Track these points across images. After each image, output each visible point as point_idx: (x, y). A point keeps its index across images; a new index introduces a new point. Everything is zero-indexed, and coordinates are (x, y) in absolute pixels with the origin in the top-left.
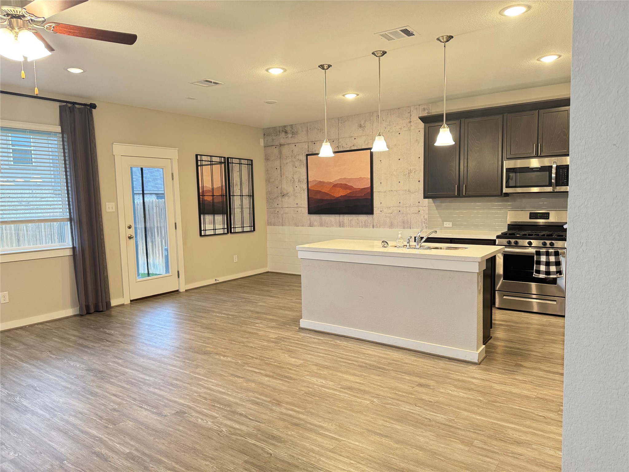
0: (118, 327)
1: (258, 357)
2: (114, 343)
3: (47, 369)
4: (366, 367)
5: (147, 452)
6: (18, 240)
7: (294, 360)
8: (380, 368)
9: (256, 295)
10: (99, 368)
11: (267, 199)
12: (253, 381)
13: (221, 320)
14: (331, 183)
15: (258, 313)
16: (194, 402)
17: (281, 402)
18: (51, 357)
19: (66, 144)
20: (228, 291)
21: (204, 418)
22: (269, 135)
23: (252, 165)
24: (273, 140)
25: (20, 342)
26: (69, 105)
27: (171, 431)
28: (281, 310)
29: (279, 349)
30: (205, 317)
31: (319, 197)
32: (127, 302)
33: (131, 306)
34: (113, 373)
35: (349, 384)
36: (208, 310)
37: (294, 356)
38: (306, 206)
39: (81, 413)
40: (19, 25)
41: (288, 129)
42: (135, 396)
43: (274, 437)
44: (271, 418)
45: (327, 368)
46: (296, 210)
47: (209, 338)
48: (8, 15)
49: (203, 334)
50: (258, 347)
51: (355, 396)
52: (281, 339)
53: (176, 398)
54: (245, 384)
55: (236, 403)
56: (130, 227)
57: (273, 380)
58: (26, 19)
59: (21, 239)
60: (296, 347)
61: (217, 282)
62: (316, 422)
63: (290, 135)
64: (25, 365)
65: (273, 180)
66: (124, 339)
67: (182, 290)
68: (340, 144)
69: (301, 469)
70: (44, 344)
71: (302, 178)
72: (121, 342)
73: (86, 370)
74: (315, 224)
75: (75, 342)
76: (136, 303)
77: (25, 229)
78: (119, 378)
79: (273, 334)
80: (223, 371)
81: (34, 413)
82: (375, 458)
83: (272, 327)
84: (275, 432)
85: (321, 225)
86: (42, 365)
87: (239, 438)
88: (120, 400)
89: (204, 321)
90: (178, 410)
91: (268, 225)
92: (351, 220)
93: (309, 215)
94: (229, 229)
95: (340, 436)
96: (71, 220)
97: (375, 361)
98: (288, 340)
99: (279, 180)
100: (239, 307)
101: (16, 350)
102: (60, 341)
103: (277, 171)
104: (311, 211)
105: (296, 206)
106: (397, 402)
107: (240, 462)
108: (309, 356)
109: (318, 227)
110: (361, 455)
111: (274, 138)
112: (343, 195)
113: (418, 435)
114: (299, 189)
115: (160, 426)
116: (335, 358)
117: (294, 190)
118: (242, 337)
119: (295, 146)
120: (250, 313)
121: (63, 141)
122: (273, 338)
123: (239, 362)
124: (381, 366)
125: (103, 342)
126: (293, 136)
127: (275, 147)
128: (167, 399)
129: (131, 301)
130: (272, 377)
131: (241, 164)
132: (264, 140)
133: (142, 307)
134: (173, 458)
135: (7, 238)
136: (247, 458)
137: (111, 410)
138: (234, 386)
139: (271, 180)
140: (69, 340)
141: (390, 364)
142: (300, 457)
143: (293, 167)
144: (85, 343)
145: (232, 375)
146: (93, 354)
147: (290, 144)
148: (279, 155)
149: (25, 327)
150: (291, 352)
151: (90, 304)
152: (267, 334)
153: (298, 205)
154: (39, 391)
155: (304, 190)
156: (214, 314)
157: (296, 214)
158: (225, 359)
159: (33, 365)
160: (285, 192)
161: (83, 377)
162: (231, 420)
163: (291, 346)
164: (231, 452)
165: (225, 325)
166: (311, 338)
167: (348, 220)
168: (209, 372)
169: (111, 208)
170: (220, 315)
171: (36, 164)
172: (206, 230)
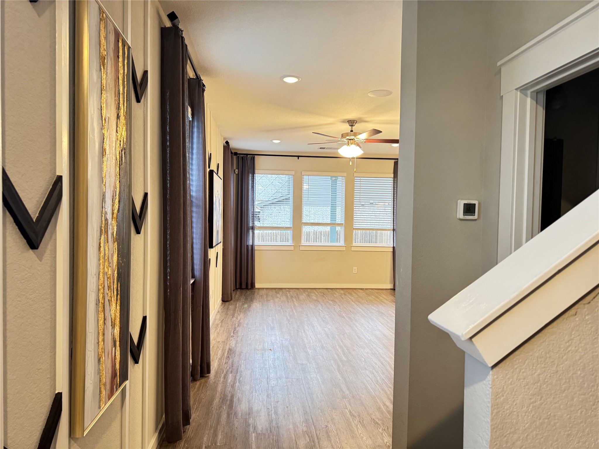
18: (365, 303)
25: (357, 294)
40: (351, 143)
48: (348, 139)
58: (355, 140)
64: (353, 303)
70: (366, 298)
73: (377, 311)
86: (359, 305)
96: (394, 230)
101: (353, 297)
102: (374, 298)
121: (394, 183)
140: (378, 298)
154: (352, 313)
159: (356, 304)
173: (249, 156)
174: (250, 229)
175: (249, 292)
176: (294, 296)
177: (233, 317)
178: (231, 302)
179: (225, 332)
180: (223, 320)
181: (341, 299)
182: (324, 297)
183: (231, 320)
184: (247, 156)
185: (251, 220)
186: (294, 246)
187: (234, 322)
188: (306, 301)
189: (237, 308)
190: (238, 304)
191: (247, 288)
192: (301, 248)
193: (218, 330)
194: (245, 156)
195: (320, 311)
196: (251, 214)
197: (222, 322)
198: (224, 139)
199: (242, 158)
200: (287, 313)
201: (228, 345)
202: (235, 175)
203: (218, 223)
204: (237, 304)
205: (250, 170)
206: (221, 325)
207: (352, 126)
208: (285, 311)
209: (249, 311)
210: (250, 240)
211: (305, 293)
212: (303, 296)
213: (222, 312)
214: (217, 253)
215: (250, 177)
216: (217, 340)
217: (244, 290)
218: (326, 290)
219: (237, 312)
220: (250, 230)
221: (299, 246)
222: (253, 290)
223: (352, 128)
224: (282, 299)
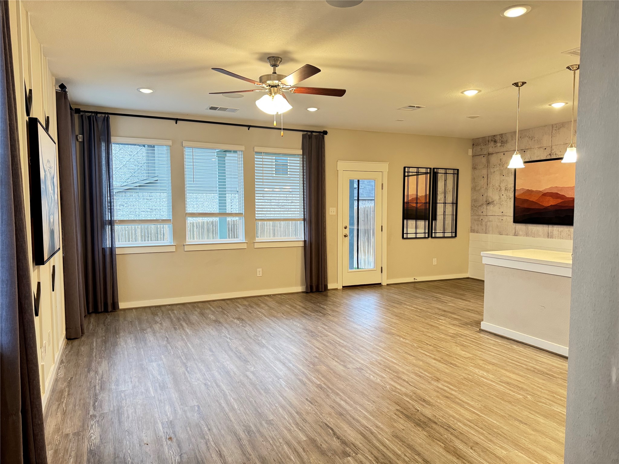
0: (330, 304)
1: (432, 345)
2: (324, 315)
3: (279, 324)
4: (534, 371)
5: (331, 386)
6: (274, 234)
7: (464, 353)
8: (548, 374)
9: (449, 296)
10: (312, 329)
11: (472, 206)
12: (422, 361)
13: (409, 312)
14: (540, 191)
15: (445, 311)
16: (371, 364)
17: (440, 380)
18: (283, 317)
19: (305, 163)
20: (424, 290)
21: (376, 376)
22: (478, 145)
23: (458, 174)
24: (481, 149)
25: (266, 304)
26: (309, 133)
27: (350, 378)
28: (468, 313)
29: (454, 342)
30: (396, 307)
31: (526, 206)
32: (340, 287)
33: (342, 291)
34: (320, 334)
35: (509, 380)
36: (401, 303)
37: (466, 350)
38: (512, 215)
39: (295, 354)
40: (275, 91)
41: (498, 138)
42: (330, 351)
43: (424, 401)
44: (427, 388)
45: (493, 364)
46: (501, 218)
47: (395, 323)
48: (269, 85)
49: (392, 320)
50: (435, 338)
51: (510, 390)
52: (458, 335)
53: (359, 359)
54: (414, 361)
55: (403, 373)
56: (346, 228)
57: (439, 363)
58: (280, 87)
59: (276, 233)
60: (470, 344)
61: (416, 281)
62: (464, 399)
63: (499, 144)
64: (267, 319)
65: (479, 188)
66: (332, 313)
67: (384, 283)
68: (553, 152)
69: (438, 425)
70: (280, 308)
71: (509, 186)
72: (330, 315)
73: (303, 329)
74: (521, 233)
75: (299, 310)
76: (346, 289)
77: (279, 226)
78: (323, 338)
79: (453, 330)
80: (399, 348)
81: (267, 348)
82: (506, 435)
83: (454, 325)
84: (427, 398)
85: (527, 235)
86: (276, 321)
87: (397, 394)
88: (320, 352)
89: (395, 310)
90: (358, 367)
91: (471, 232)
92: (561, 232)
93: (515, 224)
94: (430, 234)
95: (482, 413)
96: (304, 220)
97: (546, 368)
98: (464, 337)
99: (485, 188)
100: (430, 304)
101: (263, 309)
102: (290, 307)
103: (484, 180)
104: (517, 220)
105: (501, 214)
106: (552, 403)
107: (394, 409)
108: (480, 353)
109: (524, 236)
110: (495, 430)
111: (483, 147)
112: (553, 204)
113: (558, 431)
114: (506, 197)
115: (343, 374)
116: (504, 358)
117: (500, 198)
118: (424, 328)
119: (504, 154)
120: (437, 311)
121: (303, 161)
122: (451, 333)
123: (415, 345)
124: (550, 373)
125: (317, 312)
126: (503, 144)
127: (483, 156)
128: (352, 358)
129: (343, 287)
130: (440, 361)
131: (447, 173)
132: (473, 150)
133: (349, 292)
134: (347, 394)
135: (267, 232)
136: (399, 408)
137: (313, 357)
138: (405, 361)
139: (477, 188)
140: (295, 308)
141: (561, 373)
142: (441, 418)
143: (500, 175)
144: (306, 311)
145: (406, 353)
146: (309, 320)
147: (499, 152)
148: (487, 164)
149: (270, 295)
150: (464, 346)
151: (313, 285)
152: (448, 329)
153: (503, 214)
154: (273, 337)
155: (510, 199)
156: (405, 306)
157: (500, 222)
158: (404, 340)
159: (272, 320)
160: (490, 200)
161: (300, 333)
162: (395, 382)
163: (466, 342)
164: (389, 401)
165: (412, 316)
166: (488, 339)
167: (558, 231)
168: (388, 347)
169: (332, 212)
170: (410, 308)
171: (290, 176)
172: (408, 233)
173: (99, 115)
174: (106, 224)
175: (109, 318)
176: (181, 318)
177: (89, 371)
178: (83, 338)
179: (77, 407)
180: (72, 378)
181: (249, 315)
182: (224, 314)
183: (86, 377)
184: (97, 115)
185: (107, 211)
186: (175, 245)
187: (93, 381)
188: (201, 323)
189: (95, 350)
190: (96, 342)
191: (106, 311)
192: (187, 248)
193: (64, 404)
194: (93, 114)
195: (228, 340)
196: (107, 202)
197: (69, 385)
198: (57, 81)
199: (89, 117)
200: (179, 351)
201: (86, 443)
202: (78, 143)
203: (52, 217)
204: (92, 343)
205: (101, 137)
206: (69, 391)
207: (275, 66)
208: (176, 347)
209: (116, 354)
210: (108, 241)
211: (196, 310)
212: (195, 317)
213: (69, 362)
214: (54, 267)
215: (103, 147)
216: (62, 433)
217: (102, 314)
218: (223, 302)
219: (95, 358)
220: (107, 226)
221: (184, 245)
222: (116, 313)
223: (274, 70)
224: (164, 324)
